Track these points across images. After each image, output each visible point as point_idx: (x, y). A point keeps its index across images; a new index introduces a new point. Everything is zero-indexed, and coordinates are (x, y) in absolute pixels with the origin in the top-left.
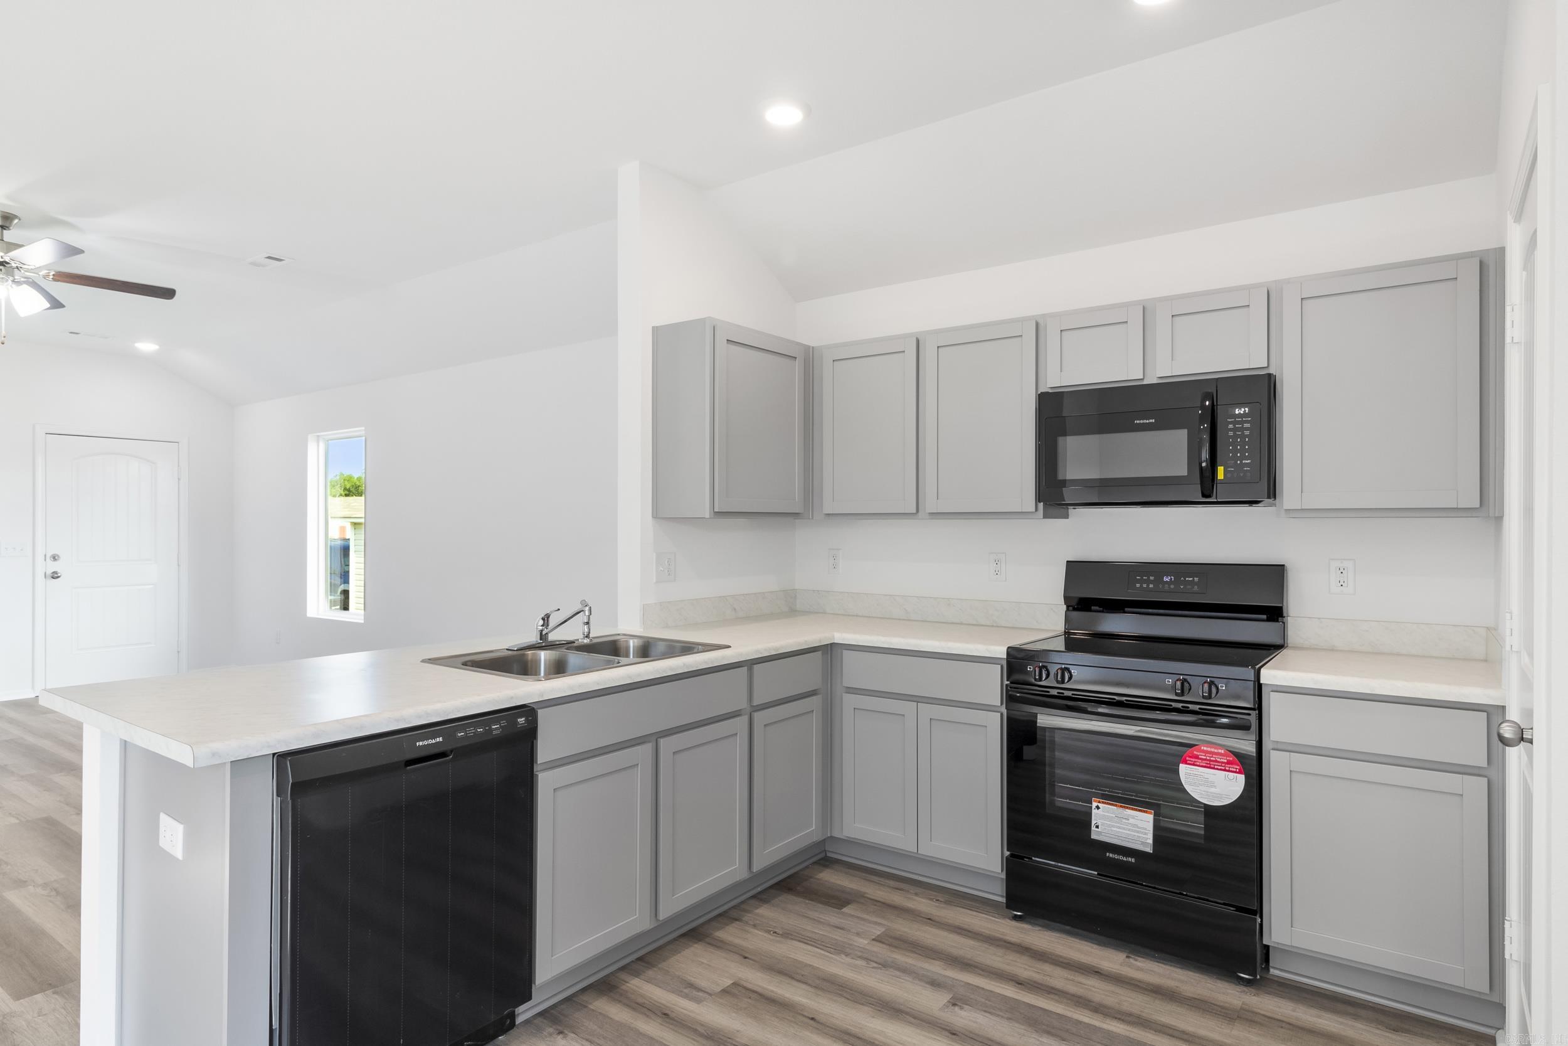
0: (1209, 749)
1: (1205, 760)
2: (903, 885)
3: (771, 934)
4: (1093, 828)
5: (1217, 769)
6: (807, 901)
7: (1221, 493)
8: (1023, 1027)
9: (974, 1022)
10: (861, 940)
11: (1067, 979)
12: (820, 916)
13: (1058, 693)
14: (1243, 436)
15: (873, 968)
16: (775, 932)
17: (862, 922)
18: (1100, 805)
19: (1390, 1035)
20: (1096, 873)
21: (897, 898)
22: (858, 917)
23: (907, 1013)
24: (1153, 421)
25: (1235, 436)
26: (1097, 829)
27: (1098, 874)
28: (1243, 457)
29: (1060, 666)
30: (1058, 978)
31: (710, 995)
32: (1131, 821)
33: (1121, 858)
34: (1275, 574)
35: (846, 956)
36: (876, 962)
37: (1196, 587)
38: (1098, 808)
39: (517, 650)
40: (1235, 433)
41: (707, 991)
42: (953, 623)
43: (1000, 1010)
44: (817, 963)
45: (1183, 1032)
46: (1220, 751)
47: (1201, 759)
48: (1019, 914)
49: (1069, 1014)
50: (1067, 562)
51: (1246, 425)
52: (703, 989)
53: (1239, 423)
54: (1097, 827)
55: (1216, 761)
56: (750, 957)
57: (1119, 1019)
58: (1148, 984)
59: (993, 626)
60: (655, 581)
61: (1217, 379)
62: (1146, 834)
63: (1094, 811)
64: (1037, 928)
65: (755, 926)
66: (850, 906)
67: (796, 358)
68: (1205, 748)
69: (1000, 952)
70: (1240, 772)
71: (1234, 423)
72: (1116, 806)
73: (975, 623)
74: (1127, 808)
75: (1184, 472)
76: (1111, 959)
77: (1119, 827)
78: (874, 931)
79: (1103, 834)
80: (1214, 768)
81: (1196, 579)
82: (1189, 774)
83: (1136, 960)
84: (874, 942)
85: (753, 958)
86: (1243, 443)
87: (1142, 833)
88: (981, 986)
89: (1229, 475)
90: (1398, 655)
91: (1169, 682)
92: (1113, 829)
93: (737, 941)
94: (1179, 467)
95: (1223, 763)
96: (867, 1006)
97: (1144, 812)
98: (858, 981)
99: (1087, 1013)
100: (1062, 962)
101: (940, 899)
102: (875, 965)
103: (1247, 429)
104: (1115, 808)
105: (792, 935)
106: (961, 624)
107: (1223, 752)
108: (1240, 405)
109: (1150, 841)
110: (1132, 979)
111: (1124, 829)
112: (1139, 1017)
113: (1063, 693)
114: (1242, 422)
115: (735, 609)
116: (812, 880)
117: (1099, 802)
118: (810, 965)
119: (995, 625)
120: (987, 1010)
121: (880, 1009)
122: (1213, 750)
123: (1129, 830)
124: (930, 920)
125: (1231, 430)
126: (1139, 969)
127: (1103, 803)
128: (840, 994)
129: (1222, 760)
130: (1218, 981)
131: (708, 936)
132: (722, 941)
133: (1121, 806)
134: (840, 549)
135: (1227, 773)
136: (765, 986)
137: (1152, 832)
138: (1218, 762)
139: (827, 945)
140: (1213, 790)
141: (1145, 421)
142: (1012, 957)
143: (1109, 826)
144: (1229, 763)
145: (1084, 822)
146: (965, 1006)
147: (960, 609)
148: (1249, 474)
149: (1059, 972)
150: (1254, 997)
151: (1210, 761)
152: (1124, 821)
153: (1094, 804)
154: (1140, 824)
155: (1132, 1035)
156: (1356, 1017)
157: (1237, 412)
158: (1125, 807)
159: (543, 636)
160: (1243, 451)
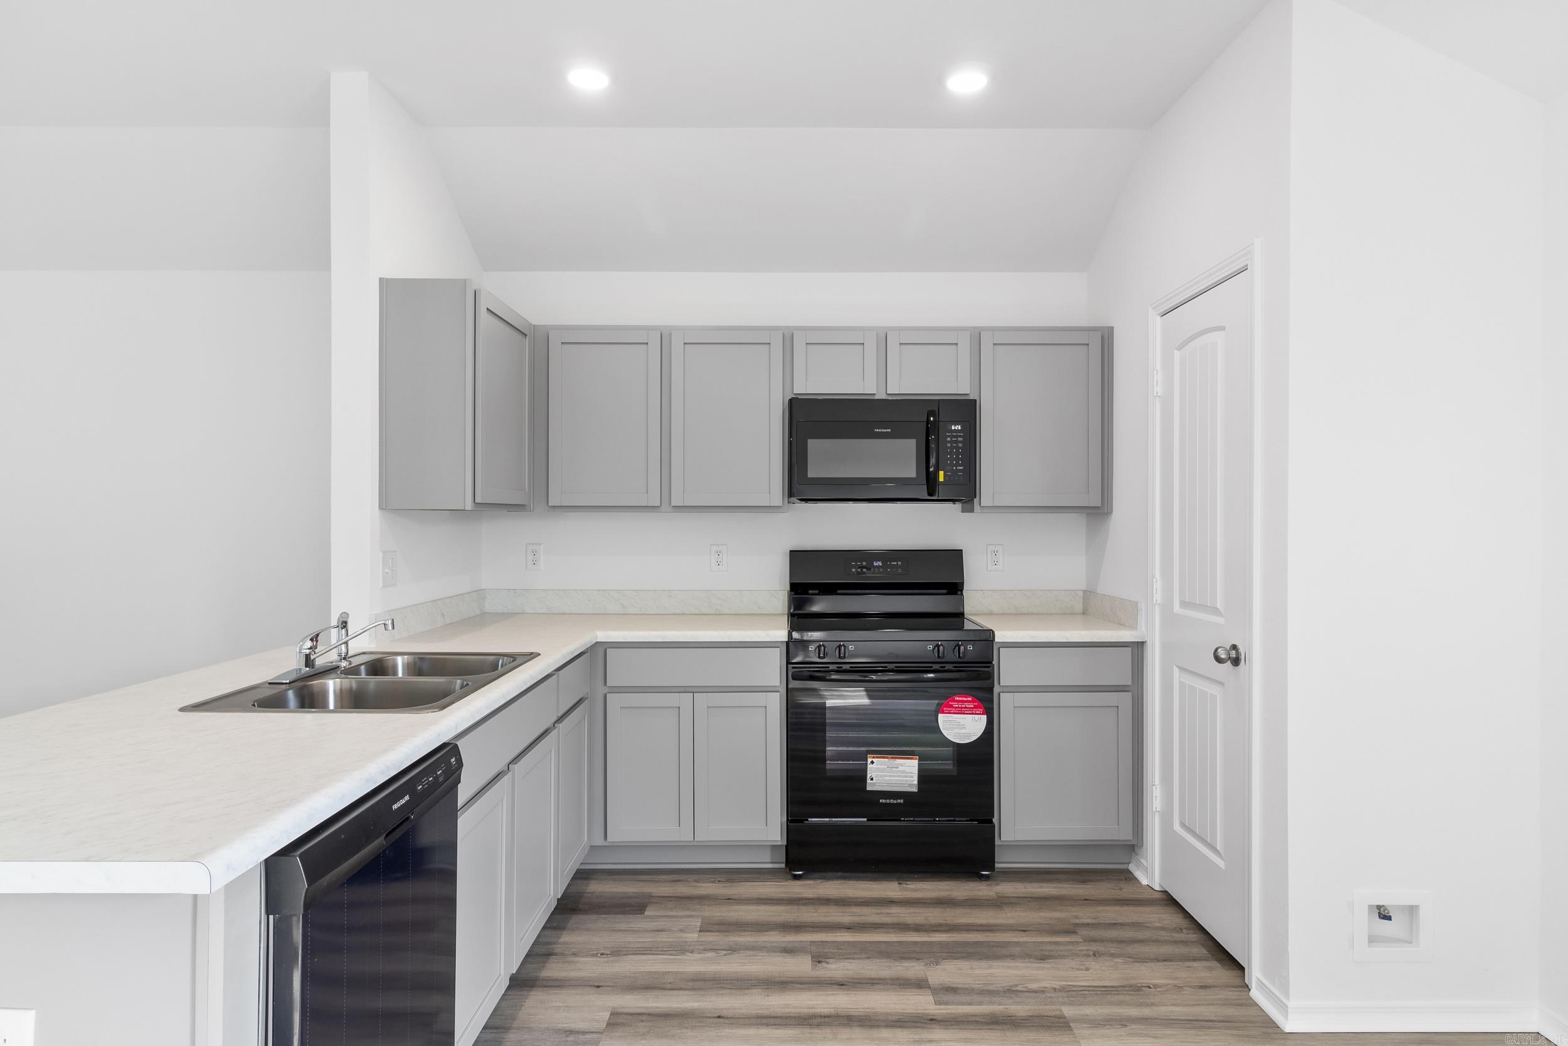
0: (961, 699)
1: (959, 707)
2: (676, 877)
3: (599, 957)
4: (869, 781)
5: (967, 714)
6: (604, 916)
7: (941, 493)
8: (883, 960)
9: (845, 970)
10: (689, 935)
11: (877, 914)
12: (630, 926)
13: (837, 667)
14: (957, 448)
15: (725, 955)
16: (603, 954)
17: (675, 919)
18: (874, 760)
19: (1083, 886)
20: (865, 819)
21: (683, 889)
22: (666, 916)
23: (792, 982)
24: (890, 430)
25: (952, 448)
26: (872, 781)
27: (868, 820)
28: (957, 465)
29: (838, 644)
30: (871, 915)
31: (601, 1033)
32: (900, 768)
33: (892, 801)
34: (955, 556)
35: (691, 952)
36: (725, 950)
37: (900, 570)
38: (872, 762)
39: (290, 683)
40: (951, 445)
41: (592, 1031)
42: (674, 614)
43: (855, 953)
44: (674, 968)
45: (981, 925)
46: (968, 699)
47: (954, 708)
48: (800, 873)
49: (904, 939)
50: (790, 551)
51: (960, 439)
52: (587, 1031)
53: (955, 437)
54: (872, 779)
55: (966, 708)
56: (601, 984)
57: (937, 931)
58: (931, 899)
59: (716, 614)
60: (381, 586)
61: (939, 400)
62: (912, 777)
63: (870, 766)
64: (819, 881)
65: (574, 954)
66: (647, 908)
67: (526, 335)
68: (958, 699)
69: (810, 908)
70: (982, 714)
71: (952, 437)
72: (888, 758)
73: (698, 612)
74: (897, 758)
75: (913, 475)
76: (890, 889)
77: (891, 776)
78: (693, 924)
79: (877, 784)
80: (964, 714)
81: (900, 563)
82: (946, 721)
83: (907, 884)
84: (702, 933)
85: (606, 984)
86: (958, 453)
87: (909, 777)
88: (824, 940)
89: (947, 478)
90: (1032, 614)
91: (930, 647)
92: (885, 778)
93: (573, 974)
94: (909, 469)
95: (971, 708)
96: (754, 989)
97: (911, 759)
98: (723, 970)
99: (915, 934)
100: (862, 902)
101: (721, 880)
102: (724, 952)
103: (960, 442)
104: (887, 760)
105: (622, 951)
106: (684, 614)
107: (971, 699)
108: (956, 423)
109: (916, 782)
110: (918, 899)
111: (894, 776)
112: (947, 925)
113: (841, 667)
114: (957, 437)
115: (443, 615)
116: (586, 895)
117: (874, 758)
118: (669, 972)
119: (717, 613)
120: (846, 957)
121: (767, 987)
122: (964, 699)
123: (898, 776)
124: (730, 900)
125: (949, 442)
126: (915, 890)
127: (877, 757)
128: (721, 988)
129: (970, 706)
130: (968, 883)
131: (536, 980)
132: (556, 980)
133: (892, 758)
134: (541, 544)
135: (974, 716)
136: (645, 1005)
137: (917, 775)
138: (968, 708)
139: (665, 949)
140: (963, 731)
141: (883, 430)
142: (823, 909)
143: (881, 776)
144: (975, 707)
145: (861, 777)
146: (829, 960)
147: (682, 600)
148: (962, 478)
149: (866, 910)
150: (997, 887)
151: (962, 708)
152: (894, 769)
153: (869, 760)
154: (908, 769)
155: (956, 939)
156: (1059, 881)
157: (953, 428)
158: (895, 758)
159: (309, 662)
160: (957, 459)
